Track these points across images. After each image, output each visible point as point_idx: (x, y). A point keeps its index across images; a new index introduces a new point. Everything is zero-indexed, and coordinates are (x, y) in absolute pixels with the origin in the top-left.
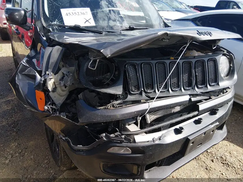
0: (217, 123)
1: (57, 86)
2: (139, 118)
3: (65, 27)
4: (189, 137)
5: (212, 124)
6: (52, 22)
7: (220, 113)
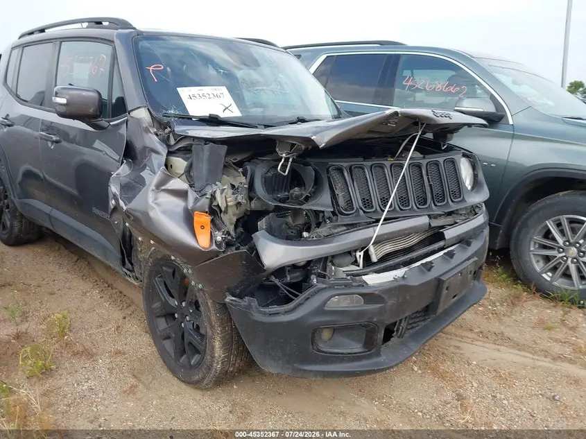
0: (476, 259)
1: (229, 204)
2: (360, 254)
3: (191, 119)
4: (441, 278)
5: (468, 259)
6: (167, 110)
7: (476, 245)
